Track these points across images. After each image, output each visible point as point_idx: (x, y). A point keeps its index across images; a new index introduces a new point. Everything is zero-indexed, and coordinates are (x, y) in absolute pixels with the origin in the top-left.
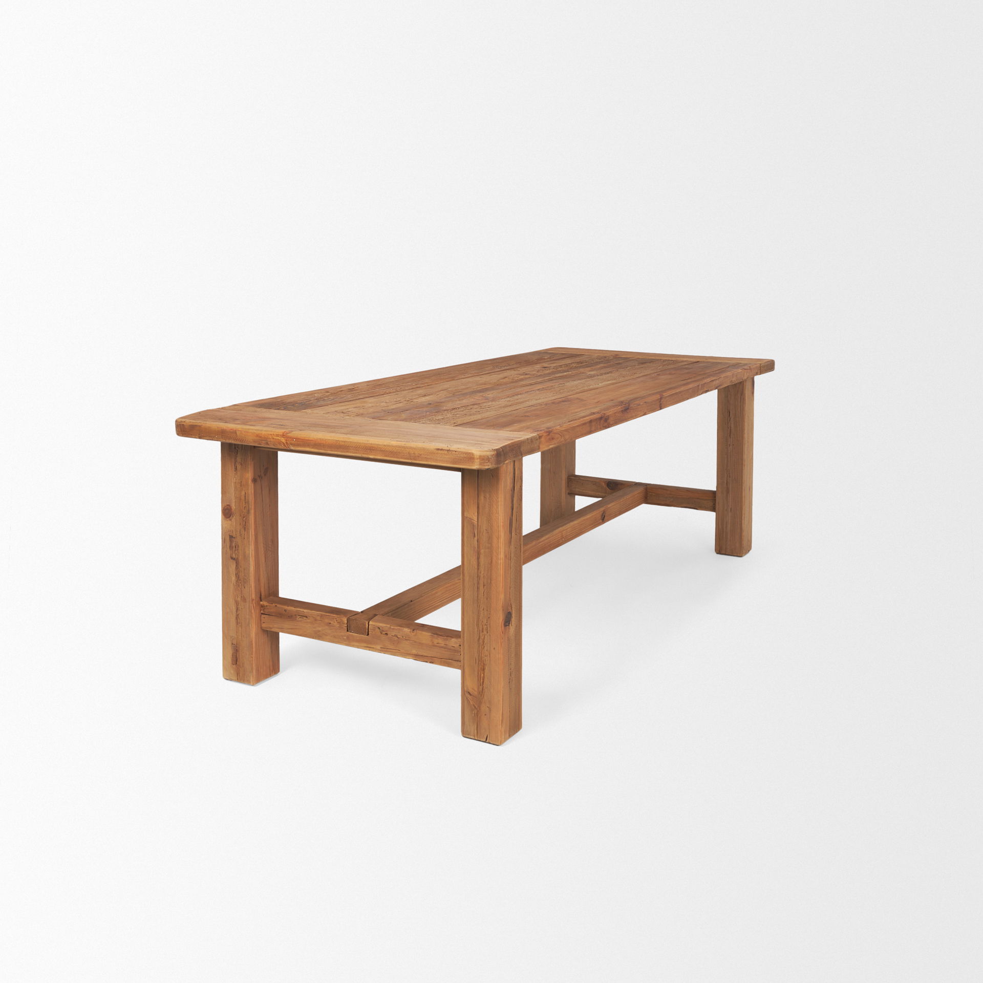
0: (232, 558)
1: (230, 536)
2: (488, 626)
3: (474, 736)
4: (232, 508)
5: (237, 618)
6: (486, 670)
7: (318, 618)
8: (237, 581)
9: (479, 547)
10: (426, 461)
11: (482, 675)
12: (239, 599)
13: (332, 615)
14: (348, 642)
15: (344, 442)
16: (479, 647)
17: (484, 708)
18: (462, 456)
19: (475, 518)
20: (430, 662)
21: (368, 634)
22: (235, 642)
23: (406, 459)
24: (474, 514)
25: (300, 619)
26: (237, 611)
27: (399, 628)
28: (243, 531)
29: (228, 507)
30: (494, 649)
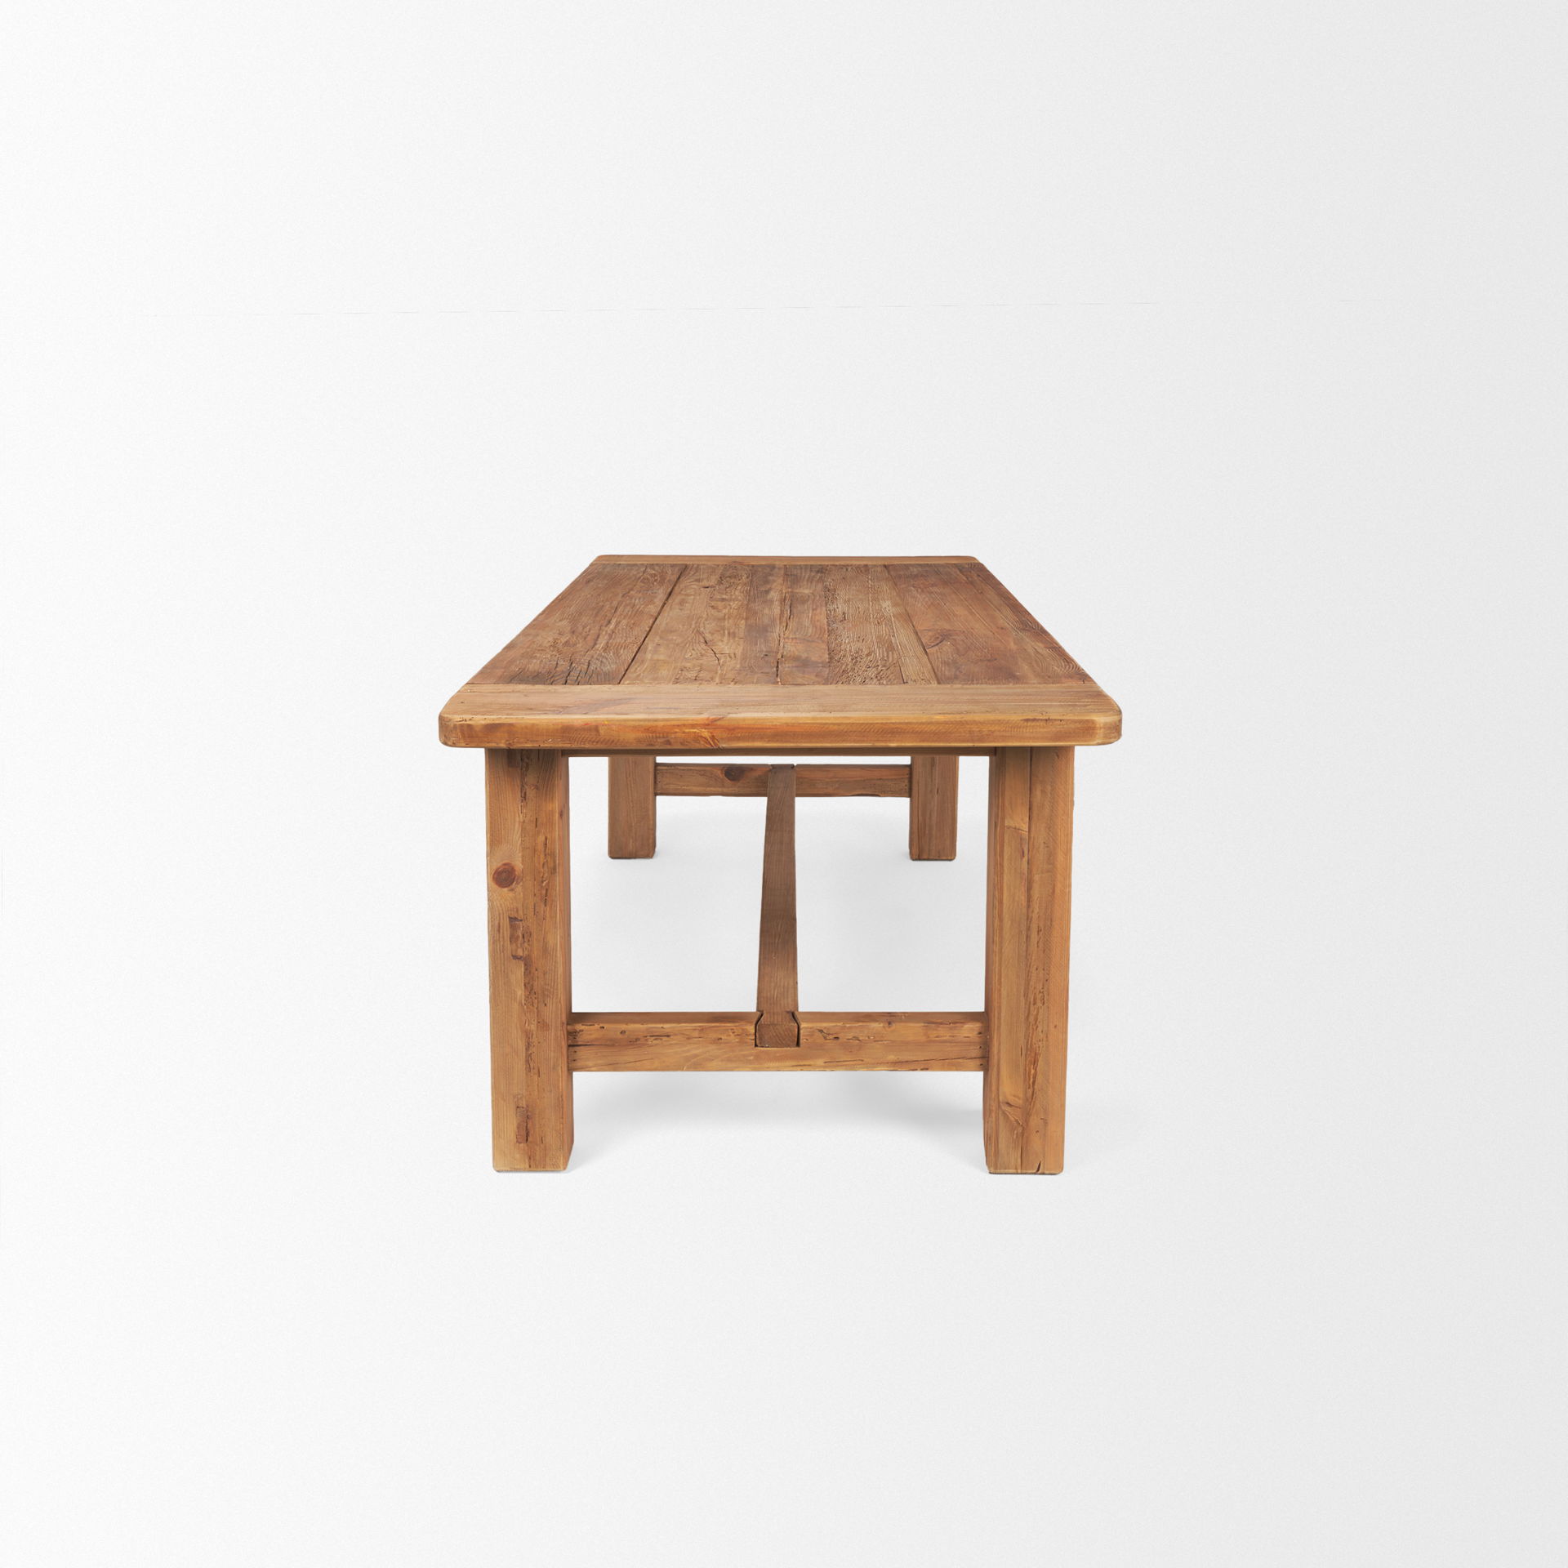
0: (515, 957)
1: (510, 918)
2: (1045, 993)
3: (1016, 1169)
4: (516, 868)
5: (527, 1062)
6: (1041, 1063)
7: (696, 1034)
8: (527, 997)
9: (1030, 871)
10: (1003, 741)
11: (1033, 1071)
12: (533, 1027)
13: (723, 1025)
14: (757, 1064)
15: (839, 724)
16: (1027, 1028)
17: (1035, 1121)
18: (1072, 726)
19: (1025, 827)
20: (922, 1070)
21: (798, 1044)
22: (523, 1103)
23: (964, 741)
24: (1022, 820)
25: (654, 1042)
26: (527, 1049)
27: (860, 1024)
28: (543, 906)
29: (506, 867)
30: (1055, 1027)
